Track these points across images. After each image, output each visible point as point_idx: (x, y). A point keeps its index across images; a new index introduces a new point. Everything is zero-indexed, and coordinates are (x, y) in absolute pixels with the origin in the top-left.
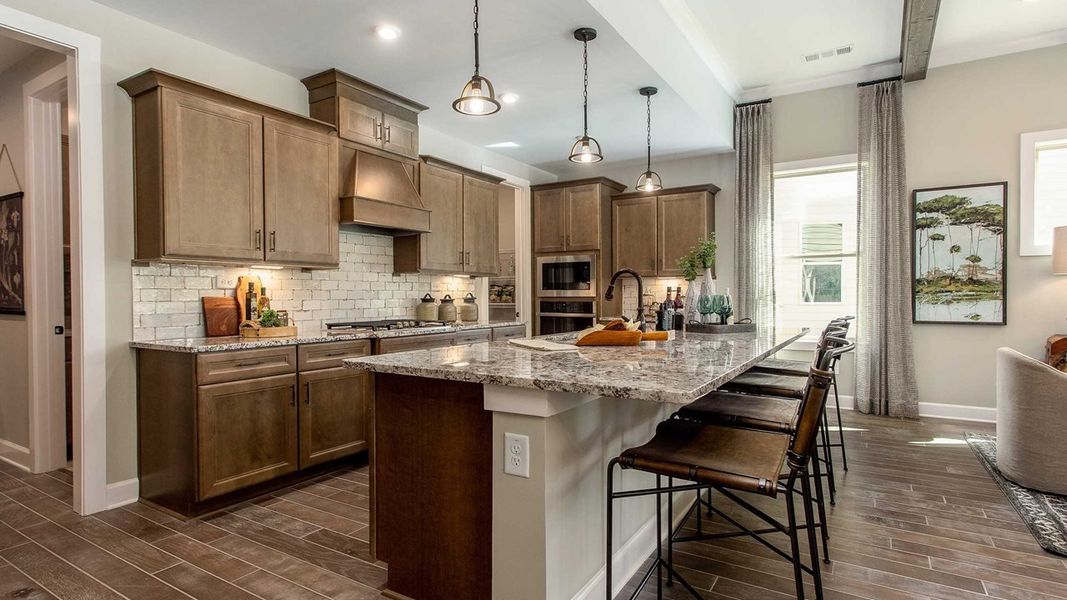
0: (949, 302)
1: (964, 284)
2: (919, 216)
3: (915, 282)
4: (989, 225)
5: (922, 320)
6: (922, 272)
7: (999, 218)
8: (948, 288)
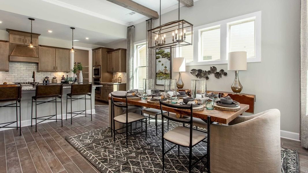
0: (161, 79)
1: (164, 74)
2: (157, 55)
3: (156, 74)
4: (168, 58)
5: (158, 84)
6: (157, 71)
7: (169, 56)
8: (161, 75)
